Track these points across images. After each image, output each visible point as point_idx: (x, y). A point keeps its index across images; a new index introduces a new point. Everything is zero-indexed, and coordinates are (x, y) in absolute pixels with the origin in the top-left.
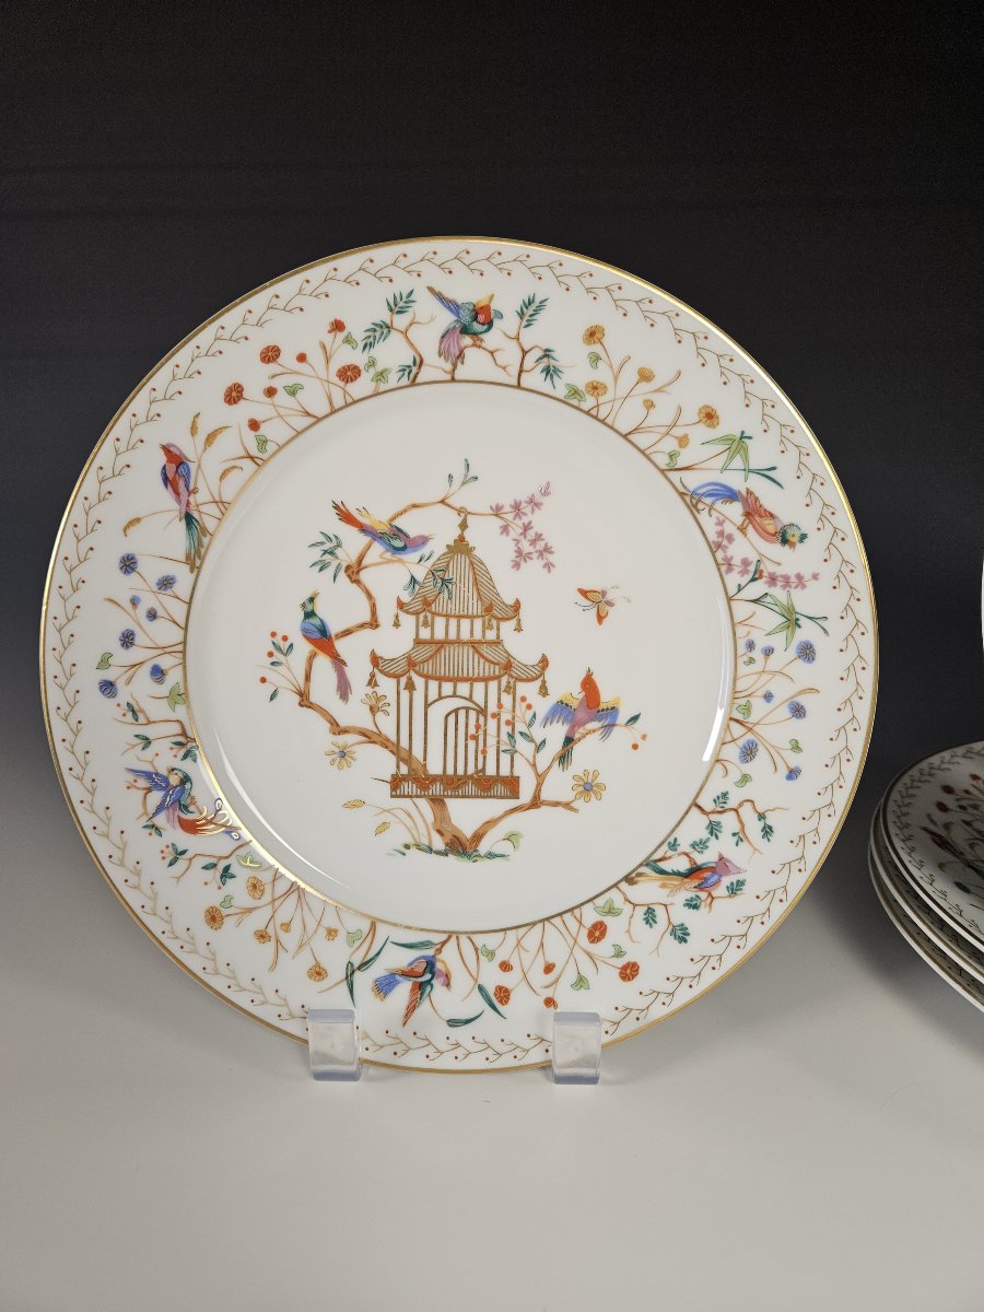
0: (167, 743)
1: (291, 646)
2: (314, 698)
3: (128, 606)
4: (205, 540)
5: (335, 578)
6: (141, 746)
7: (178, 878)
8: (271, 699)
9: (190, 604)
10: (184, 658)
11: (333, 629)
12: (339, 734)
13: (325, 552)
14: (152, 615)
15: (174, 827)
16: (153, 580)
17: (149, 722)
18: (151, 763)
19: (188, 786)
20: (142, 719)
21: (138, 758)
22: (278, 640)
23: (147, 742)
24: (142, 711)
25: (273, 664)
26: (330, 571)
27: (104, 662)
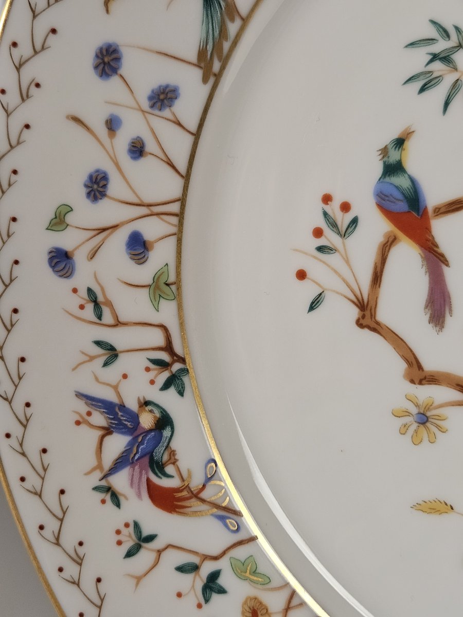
0: (141, 360)
1: (355, 221)
2: (384, 315)
3: (102, 131)
4: (233, 28)
5: (447, 104)
6: (102, 360)
7: (139, 579)
8: (312, 307)
9: (197, 135)
10: (181, 224)
11: (433, 197)
12: (420, 383)
13: (435, 57)
14: (137, 150)
15: (139, 495)
16: (143, 93)
17: (118, 323)
18: (116, 388)
19: (167, 433)
20: (108, 318)
21: (97, 379)
22: (334, 209)
23: (112, 353)
24: (109, 304)
25: (321, 249)
26: (438, 93)
27: (59, 221)
